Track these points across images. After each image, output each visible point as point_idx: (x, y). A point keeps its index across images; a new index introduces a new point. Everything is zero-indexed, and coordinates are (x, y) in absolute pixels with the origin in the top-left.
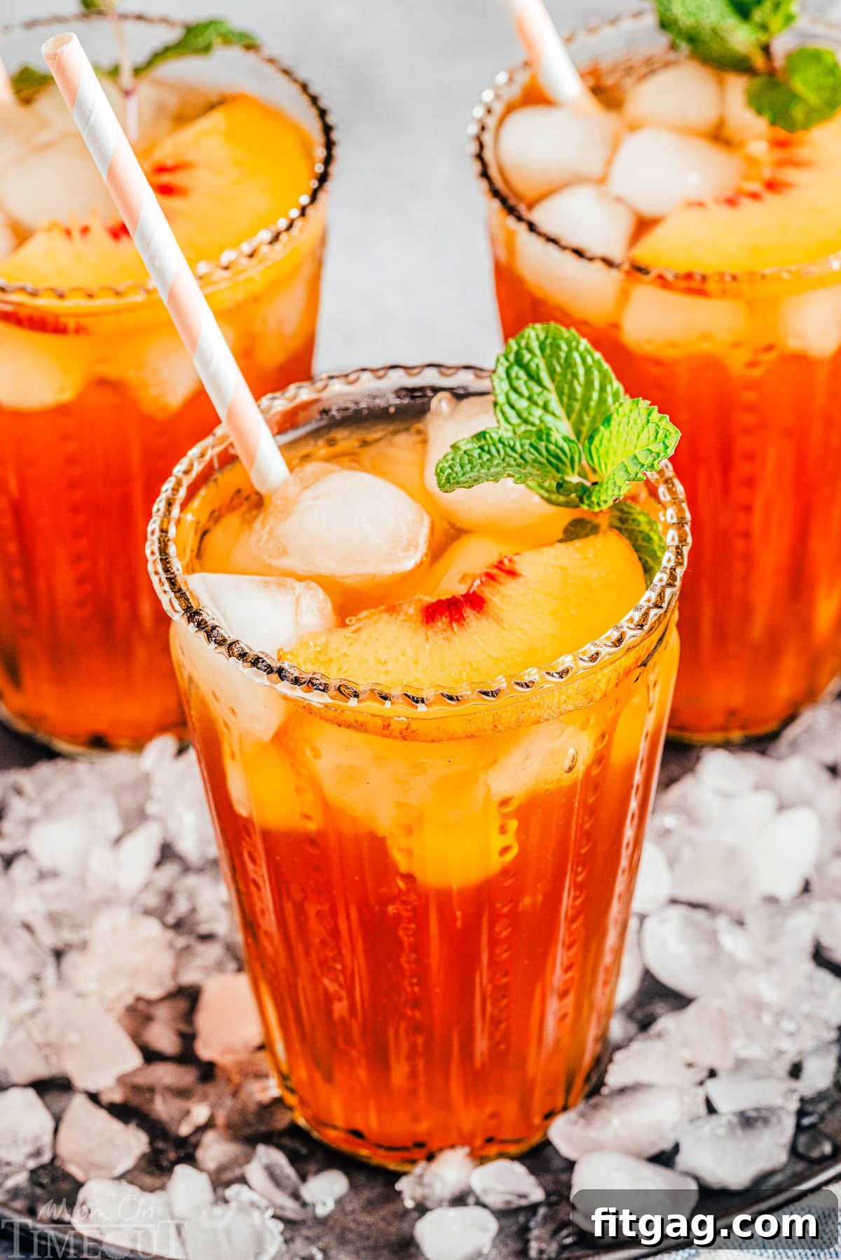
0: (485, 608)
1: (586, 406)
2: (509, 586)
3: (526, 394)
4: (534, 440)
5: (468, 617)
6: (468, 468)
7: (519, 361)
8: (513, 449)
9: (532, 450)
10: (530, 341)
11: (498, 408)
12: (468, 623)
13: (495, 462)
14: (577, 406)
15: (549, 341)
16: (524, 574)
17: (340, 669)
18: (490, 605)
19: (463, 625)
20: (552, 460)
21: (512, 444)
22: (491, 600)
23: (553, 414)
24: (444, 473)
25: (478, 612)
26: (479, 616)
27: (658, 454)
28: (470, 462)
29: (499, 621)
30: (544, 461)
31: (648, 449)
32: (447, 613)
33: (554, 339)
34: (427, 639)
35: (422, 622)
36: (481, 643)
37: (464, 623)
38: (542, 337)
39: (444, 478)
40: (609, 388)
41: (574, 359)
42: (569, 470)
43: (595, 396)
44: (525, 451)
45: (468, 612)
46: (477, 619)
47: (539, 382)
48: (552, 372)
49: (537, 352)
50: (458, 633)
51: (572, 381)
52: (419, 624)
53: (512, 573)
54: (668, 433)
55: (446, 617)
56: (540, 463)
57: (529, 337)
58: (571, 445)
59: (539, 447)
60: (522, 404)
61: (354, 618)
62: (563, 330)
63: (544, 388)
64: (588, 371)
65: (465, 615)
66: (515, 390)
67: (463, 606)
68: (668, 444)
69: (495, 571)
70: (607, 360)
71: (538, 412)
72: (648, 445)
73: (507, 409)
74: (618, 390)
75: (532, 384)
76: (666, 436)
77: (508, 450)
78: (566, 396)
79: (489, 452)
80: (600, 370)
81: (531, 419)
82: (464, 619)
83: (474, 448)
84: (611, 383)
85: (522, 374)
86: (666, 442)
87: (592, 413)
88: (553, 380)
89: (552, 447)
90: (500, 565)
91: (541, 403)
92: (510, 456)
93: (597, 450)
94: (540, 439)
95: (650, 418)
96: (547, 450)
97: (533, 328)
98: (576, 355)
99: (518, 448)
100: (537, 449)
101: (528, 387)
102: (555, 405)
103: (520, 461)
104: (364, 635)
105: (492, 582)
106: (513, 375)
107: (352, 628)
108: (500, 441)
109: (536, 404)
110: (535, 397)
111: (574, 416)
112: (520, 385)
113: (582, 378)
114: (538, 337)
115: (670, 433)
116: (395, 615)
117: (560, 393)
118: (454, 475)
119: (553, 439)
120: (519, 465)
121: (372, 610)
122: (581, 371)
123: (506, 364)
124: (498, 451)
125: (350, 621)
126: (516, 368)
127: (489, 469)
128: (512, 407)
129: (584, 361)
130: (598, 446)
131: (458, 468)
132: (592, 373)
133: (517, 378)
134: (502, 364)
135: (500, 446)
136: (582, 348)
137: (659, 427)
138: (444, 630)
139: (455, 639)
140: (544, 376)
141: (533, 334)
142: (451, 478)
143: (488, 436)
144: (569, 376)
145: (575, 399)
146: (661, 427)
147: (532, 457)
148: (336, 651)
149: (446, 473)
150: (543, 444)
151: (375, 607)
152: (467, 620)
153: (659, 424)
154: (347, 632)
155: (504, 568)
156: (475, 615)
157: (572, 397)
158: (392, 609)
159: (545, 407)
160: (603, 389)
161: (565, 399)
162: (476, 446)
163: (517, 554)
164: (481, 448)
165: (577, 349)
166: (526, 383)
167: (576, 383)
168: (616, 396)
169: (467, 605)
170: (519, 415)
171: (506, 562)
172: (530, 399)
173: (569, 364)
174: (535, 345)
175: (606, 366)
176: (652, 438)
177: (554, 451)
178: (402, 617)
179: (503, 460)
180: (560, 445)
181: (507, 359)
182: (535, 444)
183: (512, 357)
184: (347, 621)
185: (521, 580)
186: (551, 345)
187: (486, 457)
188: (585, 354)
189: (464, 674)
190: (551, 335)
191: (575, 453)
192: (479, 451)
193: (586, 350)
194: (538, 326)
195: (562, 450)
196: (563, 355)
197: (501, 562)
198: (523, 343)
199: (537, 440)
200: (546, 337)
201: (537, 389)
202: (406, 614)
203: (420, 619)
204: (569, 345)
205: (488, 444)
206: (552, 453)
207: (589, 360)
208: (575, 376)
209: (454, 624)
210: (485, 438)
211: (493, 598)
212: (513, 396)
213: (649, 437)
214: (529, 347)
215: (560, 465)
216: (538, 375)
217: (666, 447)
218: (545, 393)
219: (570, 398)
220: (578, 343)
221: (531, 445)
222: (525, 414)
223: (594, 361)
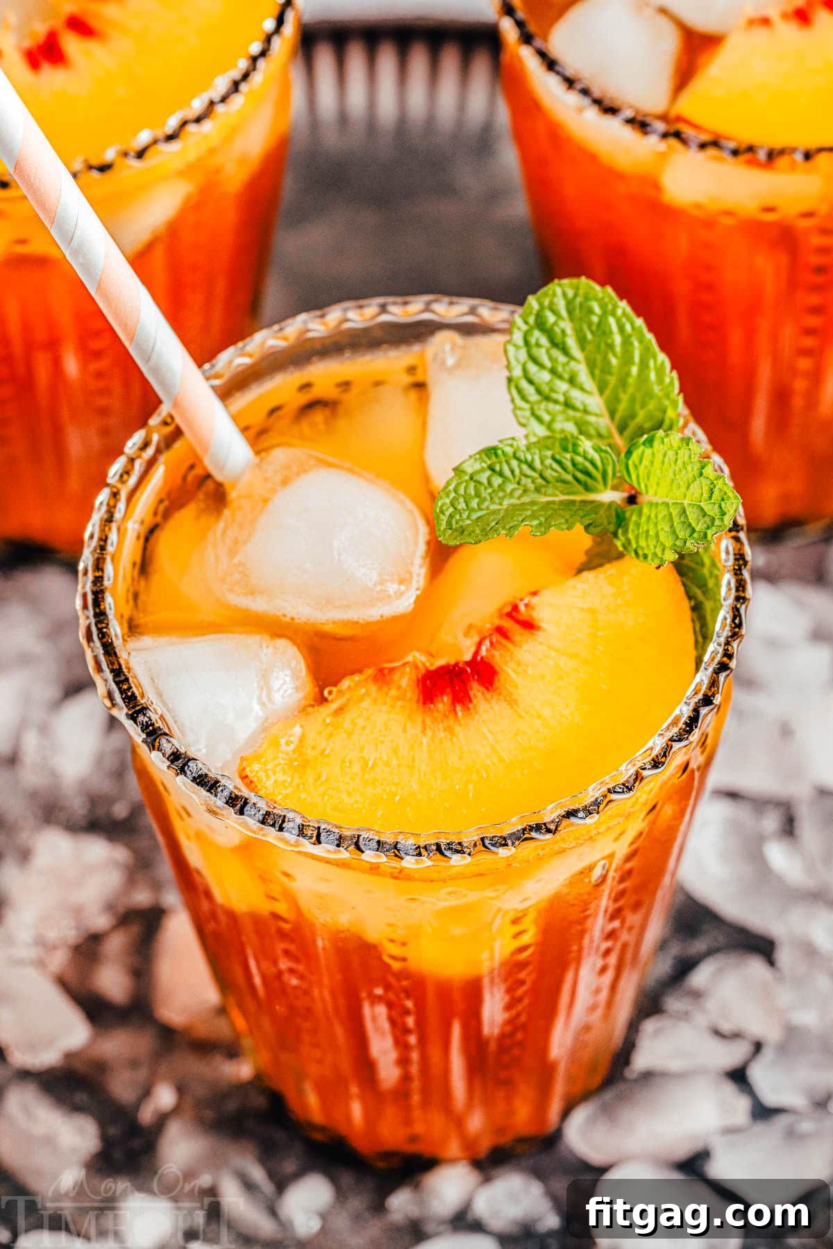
0: (496, 683)
1: (623, 383)
2: (525, 647)
3: (548, 364)
4: (557, 448)
5: (475, 695)
6: (474, 503)
7: (541, 325)
8: (531, 466)
9: (555, 466)
10: (555, 300)
11: (513, 385)
12: (475, 707)
13: (509, 487)
14: (612, 380)
15: (578, 300)
16: (543, 625)
17: (319, 777)
18: (502, 677)
19: (468, 709)
20: (580, 475)
21: (529, 458)
22: (503, 670)
23: (582, 389)
24: (443, 514)
25: (488, 689)
26: (488, 696)
27: (713, 519)
28: (478, 495)
29: (512, 703)
30: (569, 478)
31: (700, 506)
32: (448, 690)
33: (587, 298)
34: (424, 728)
35: (418, 701)
36: (490, 737)
37: (471, 706)
38: (570, 293)
39: (445, 522)
40: (652, 363)
41: (610, 326)
42: (600, 486)
43: (634, 370)
44: (546, 467)
45: (476, 689)
46: (486, 699)
47: (565, 351)
48: (582, 342)
49: (564, 313)
50: (462, 722)
51: (606, 354)
52: (414, 705)
53: (529, 625)
54: (725, 496)
55: (447, 695)
56: (565, 482)
57: (554, 295)
58: (603, 455)
59: (564, 460)
60: (544, 377)
61: (334, 689)
62: (597, 288)
63: (571, 358)
64: (627, 342)
65: (471, 693)
66: (535, 360)
67: (469, 680)
68: (725, 510)
69: (508, 624)
70: (651, 329)
71: (563, 386)
72: (700, 502)
73: (524, 384)
74: (663, 363)
75: (556, 353)
76: (723, 500)
77: (525, 467)
78: (599, 368)
79: (501, 474)
80: (641, 340)
81: (554, 396)
82: (471, 701)
83: (482, 470)
84: (655, 357)
85: (544, 341)
86: (723, 506)
87: (631, 390)
88: (583, 349)
89: (579, 459)
90: (513, 613)
91: (566, 376)
92: (526, 476)
93: (636, 467)
94: (565, 449)
95: (703, 471)
96: (574, 464)
97: (560, 285)
98: (612, 320)
99: (538, 465)
100: (559, 463)
101: (550, 358)
102: (584, 377)
103: (540, 481)
104: (347, 720)
105: (504, 641)
106: (533, 341)
107: (333, 706)
108: (515, 457)
109: (560, 377)
110: (560, 369)
111: (608, 392)
112: (542, 355)
113: (618, 349)
114: (564, 294)
115: (729, 497)
116: (385, 689)
117: (591, 365)
118: (458, 517)
119: (581, 450)
120: (537, 490)
121: (357, 678)
122: (618, 339)
123: (525, 327)
124: (512, 472)
125: (330, 693)
126: (537, 333)
127: (500, 504)
128: (531, 382)
129: (621, 329)
130: (637, 462)
131: (462, 505)
132: (631, 344)
133: (538, 345)
134: (519, 329)
135: (514, 463)
136: (619, 312)
137: (715, 486)
138: (446, 716)
139: (457, 729)
140: (571, 342)
141: (559, 291)
142: (454, 522)
143: (499, 452)
144: (603, 345)
145: (610, 373)
146: (717, 487)
147: (554, 474)
148: (313, 748)
149: (447, 514)
150: (568, 456)
151: (360, 671)
152: (474, 701)
153: (715, 482)
154: (326, 710)
155: (520, 617)
156: (483, 693)
157: (606, 369)
158: (383, 677)
159: (572, 381)
160: (644, 365)
161: (597, 372)
162: (485, 465)
163: (535, 593)
164: (491, 468)
165: (613, 314)
166: (548, 352)
167: (610, 356)
168: (660, 371)
169: (474, 679)
170: (539, 391)
171: (522, 608)
172: (553, 371)
173: (602, 331)
174: (561, 305)
175: (650, 337)
176: (706, 496)
177: (583, 464)
178: (393, 692)
179: (519, 483)
180: (589, 457)
181: (526, 322)
182: (558, 457)
183: (531, 320)
184: (326, 693)
185: (540, 635)
186: (581, 305)
187: (497, 481)
188: (624, 320)
189: (471, 787)
190: (581, 292)
191: (608, 464)
192: (489, 473)
193: (624, 313)
194: (566, 281)
195: (592, 463)
196: (595, 319)
197: (515, 608)
198: (546, 303)
199: (561, 451)
200: (576, 295)
201: (562, 359)
202: (399, 687)
203: (415, 698)
204: (603, 307)
205: (500, 463)
206: (580, 467)
207: (628, 328)
208: (611, 347)
209: (458, 708)
210: (496, 455)
211: (505, 668)
212: (532, 368)
213: (702, 494)
214: (554, 307)
215: (589, 481)
216: (564, 343)
217: (723, 514)
218: (573, 364)
219: (603, 371)
220: (615, 306)
221: (554, 458)
222: (545, 389)
223: (633, 328)
